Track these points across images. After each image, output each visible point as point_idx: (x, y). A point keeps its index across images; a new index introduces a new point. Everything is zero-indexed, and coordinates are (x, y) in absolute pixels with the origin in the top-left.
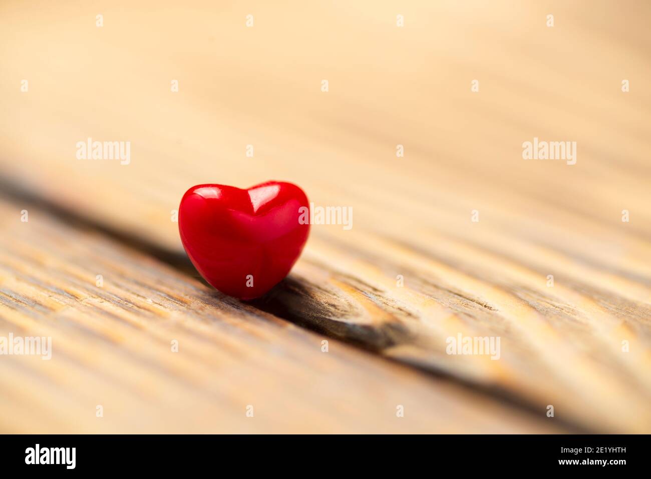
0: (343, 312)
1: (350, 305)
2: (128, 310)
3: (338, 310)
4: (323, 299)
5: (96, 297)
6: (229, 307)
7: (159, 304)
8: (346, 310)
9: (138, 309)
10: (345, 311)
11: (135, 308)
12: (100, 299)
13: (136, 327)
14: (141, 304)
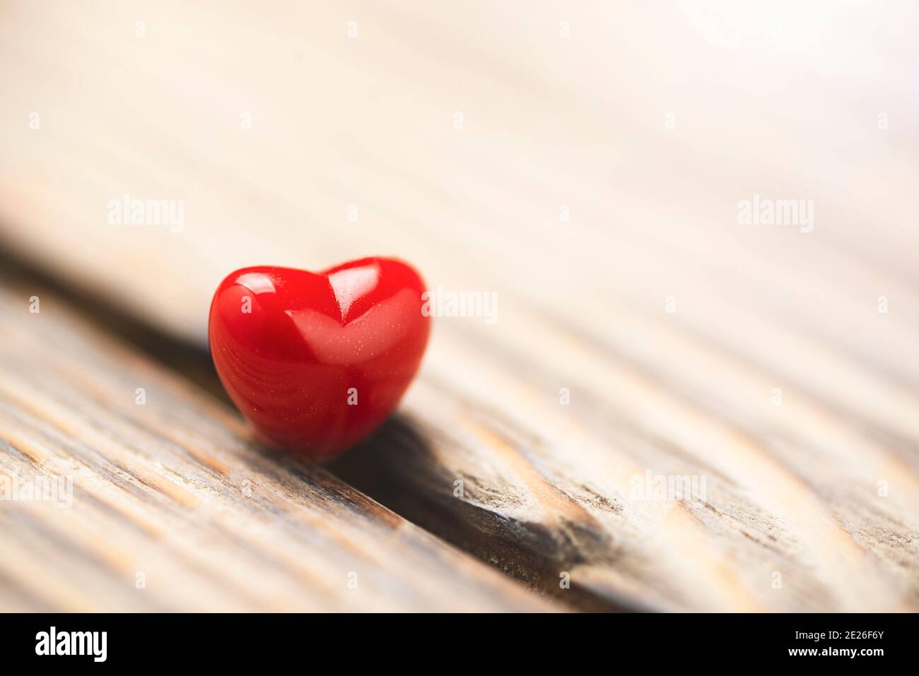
0: (490, 493)
1: (501, 480)
2: (125, 486)
3: (482, 487)
4: (452, 461)
5: (64, 454)
6: (295, 479)
7: (175, 473)
8: (495, 489)
9: (140, 486)
10: (493, 491)
11: (136, 482)
12: (71, 459)
13: (148, 534)
14: (145, 475)
